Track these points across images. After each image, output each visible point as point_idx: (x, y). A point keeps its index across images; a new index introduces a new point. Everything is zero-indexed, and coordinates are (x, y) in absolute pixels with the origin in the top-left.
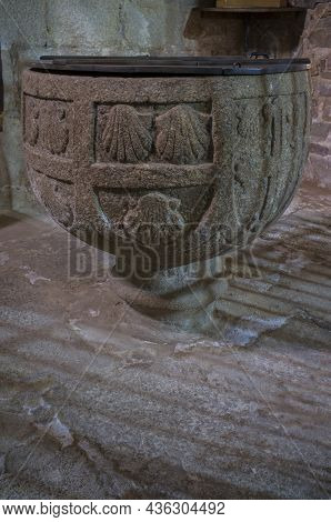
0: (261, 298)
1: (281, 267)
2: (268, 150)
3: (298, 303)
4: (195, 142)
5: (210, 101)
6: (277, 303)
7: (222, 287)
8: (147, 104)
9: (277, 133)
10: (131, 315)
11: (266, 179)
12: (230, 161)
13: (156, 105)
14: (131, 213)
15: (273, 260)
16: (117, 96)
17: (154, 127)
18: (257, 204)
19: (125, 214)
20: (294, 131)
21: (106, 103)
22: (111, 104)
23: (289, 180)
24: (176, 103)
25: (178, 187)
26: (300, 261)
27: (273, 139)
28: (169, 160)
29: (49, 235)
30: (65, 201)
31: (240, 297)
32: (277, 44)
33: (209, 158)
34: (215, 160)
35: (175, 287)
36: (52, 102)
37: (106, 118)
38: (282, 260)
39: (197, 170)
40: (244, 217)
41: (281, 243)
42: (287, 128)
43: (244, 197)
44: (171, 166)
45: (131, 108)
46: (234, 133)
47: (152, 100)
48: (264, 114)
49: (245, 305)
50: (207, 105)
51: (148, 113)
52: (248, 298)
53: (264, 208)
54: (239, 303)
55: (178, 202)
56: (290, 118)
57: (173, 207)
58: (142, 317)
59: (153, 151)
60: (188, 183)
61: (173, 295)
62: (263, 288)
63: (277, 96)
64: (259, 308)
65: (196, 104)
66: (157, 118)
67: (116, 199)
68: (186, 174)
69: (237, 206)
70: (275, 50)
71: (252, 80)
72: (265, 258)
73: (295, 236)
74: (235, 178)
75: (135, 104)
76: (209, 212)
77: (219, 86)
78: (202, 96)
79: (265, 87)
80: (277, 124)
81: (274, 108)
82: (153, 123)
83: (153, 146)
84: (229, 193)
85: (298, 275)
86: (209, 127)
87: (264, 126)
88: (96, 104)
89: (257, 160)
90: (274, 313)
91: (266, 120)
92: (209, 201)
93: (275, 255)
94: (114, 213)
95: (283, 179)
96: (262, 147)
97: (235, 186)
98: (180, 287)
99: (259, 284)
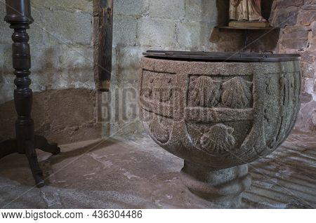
0: (269, 193)
1: (277, 175)
2: (282, 102)
3: (292, 196)
4: (244, 96)
5: (252, 75)
6: (278, 195)
7: (248, 182)
8: (219, 76)
9: (287, 93)
10: (193, 198)
11: (280, 118)
12: (262, 107)
13: (223, 77)
14: (205, 135)
15: (271, 170)
16: (202, 71)
17: (221, 88)
18: (275, 132)
19: (201, 136)
20: (294, 93)
21: (195, 75)
22: (198, 75)
23: (292, 119)
24: (234, 76)
25: (233, 121)
26: (287, 172)
27: (285, 96)
28: (229, 106)
29: (133, 152)
30: (165, 128)
31: (255, 191)
32: (263, 46)
33: (251, 105)
34: (254, 106)
35: (222, 181)
36: (163, 74)
37: (195, 83)
38: (277, 170)
39: (244, 111)
40: (268, 139)
41: (274, 161)
42: (291, 90)
43: (268, 127)
44: (230, 109)
45: (210, 78)
46: (265, 92)
47: (222, 74)
48: (280, 82)
49: (259, 195)
50: (250, 77)
51: (218, 80)
52: (260, 192)
53: (278, 134)
54: (255, 194)
55: (233, 130)
56: (293, 85)
57: (229, 133)
58: (200, 199)
59: (220, 101)
60: (239, 119)
61: (220, 186)
62: (268, 186)
63: (286, 73)
64: (268, 198)
65: (245, 76)
66: (223, 84)
67: (197, 127)
68: (238, 113)
69: (265, 132)
70: (262, 49)
71: (274, 64)
72: (266, 169)
73: (282, 157)
74: (265, 117)
75: (212, 76)
76: (249, 136)
77: (257, 68)
78: (248, 73)
79: (280, 68)
80: (286, 88)
81: (285, 79)
82: (221, 86)
83: (220, 98)
84: (261, 125)
85: (288, 180)
86: (251, 89)
87: (280, 89)
88: (190, 75)
89: (276, 107)
90: (278, 201)
91: (281, 85)
92: (250, 129)
93: (272, 167)
94: (195, 135)
95: (289, 118)
96: (279, 100)
97: (265, 121)
98: (225, 181)
99: (265, 184)
